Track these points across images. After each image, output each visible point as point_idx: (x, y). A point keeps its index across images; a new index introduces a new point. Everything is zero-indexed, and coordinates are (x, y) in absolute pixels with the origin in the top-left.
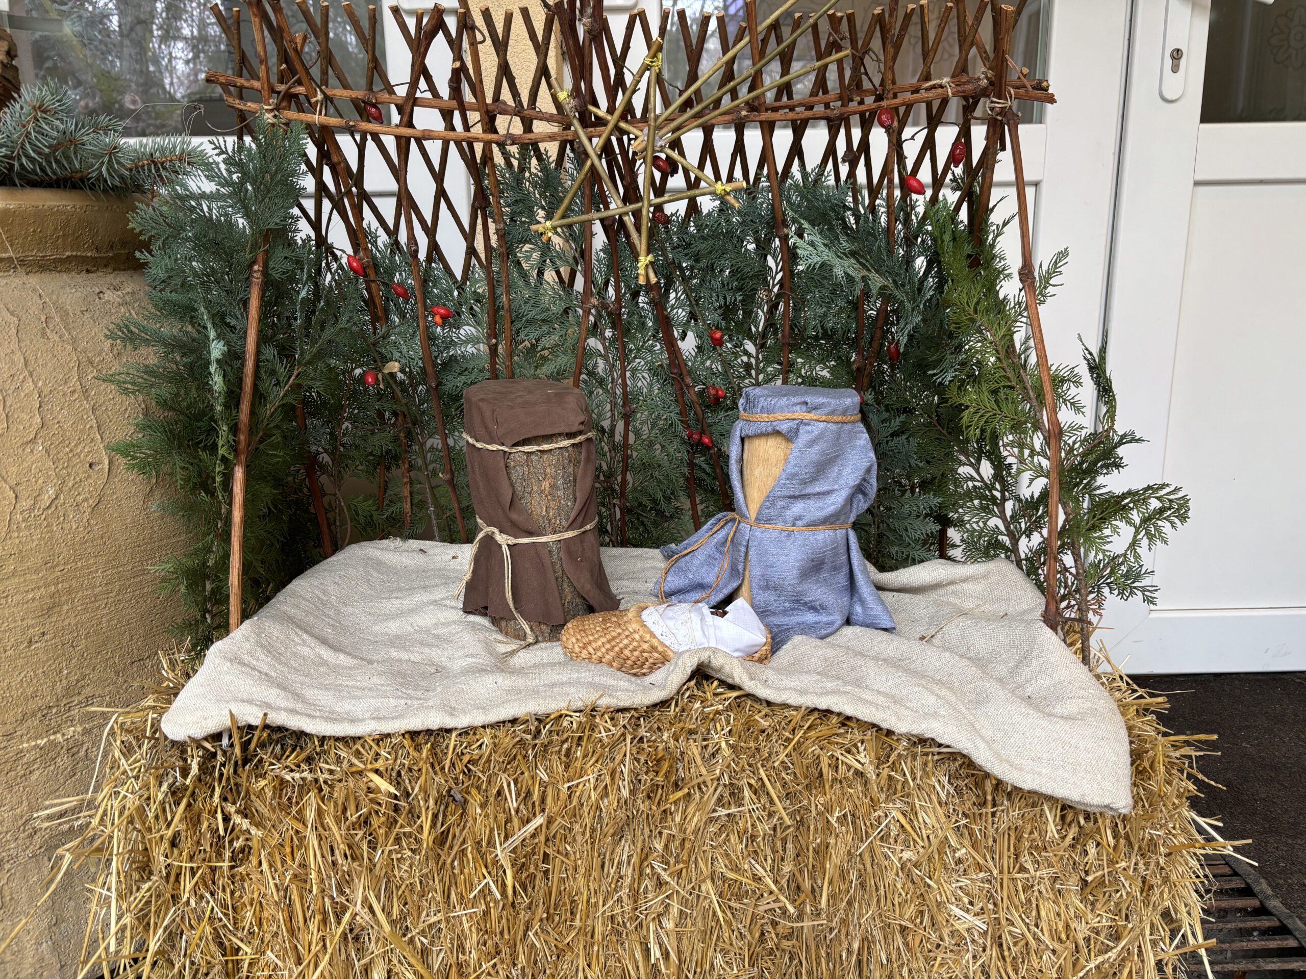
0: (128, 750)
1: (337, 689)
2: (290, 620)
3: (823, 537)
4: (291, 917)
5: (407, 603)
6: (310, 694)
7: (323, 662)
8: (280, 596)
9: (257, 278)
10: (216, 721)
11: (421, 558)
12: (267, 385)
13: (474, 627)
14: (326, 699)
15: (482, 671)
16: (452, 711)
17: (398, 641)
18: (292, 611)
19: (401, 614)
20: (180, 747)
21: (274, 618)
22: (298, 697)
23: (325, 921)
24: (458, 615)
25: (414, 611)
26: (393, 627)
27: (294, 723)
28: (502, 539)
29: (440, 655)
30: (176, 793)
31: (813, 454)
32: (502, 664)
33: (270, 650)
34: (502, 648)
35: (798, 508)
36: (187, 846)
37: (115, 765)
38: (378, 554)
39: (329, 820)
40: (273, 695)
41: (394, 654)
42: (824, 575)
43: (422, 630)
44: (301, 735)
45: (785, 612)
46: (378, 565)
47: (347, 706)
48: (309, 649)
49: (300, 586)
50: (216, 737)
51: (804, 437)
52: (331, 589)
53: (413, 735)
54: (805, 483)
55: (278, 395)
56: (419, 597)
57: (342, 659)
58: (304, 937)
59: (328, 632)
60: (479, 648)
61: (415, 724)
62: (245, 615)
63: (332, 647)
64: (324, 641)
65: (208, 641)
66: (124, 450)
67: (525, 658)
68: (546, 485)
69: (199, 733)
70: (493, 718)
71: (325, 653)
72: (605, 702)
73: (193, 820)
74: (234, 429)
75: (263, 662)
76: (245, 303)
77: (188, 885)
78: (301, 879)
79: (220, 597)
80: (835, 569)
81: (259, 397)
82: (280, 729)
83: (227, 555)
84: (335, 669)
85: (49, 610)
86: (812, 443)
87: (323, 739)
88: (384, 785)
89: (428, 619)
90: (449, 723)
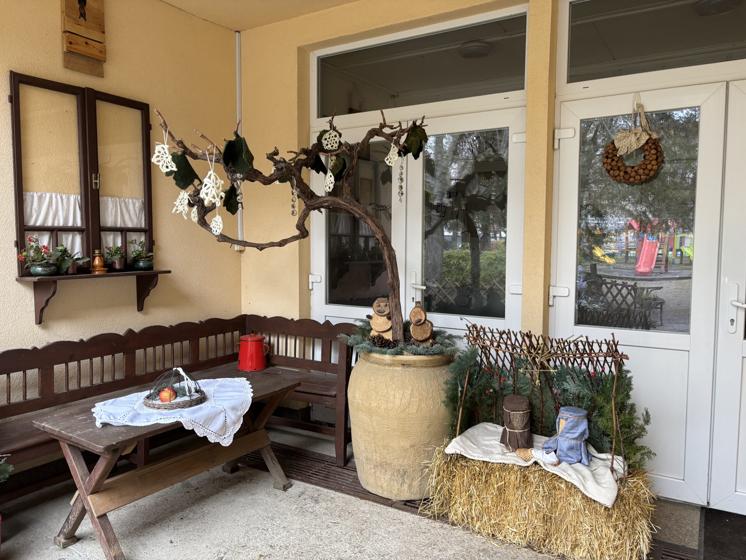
0: (439, 454)
1: (473, 451)
2: (467, 437)
3: (573, 442)
4: (460, 490)
5: (490, 438)
6: (468, 451)
7: (471, 446)
8: (466, 432)
9: (468, 373)
10: (453, 452)
11: (495, 429)
12: (468, 392)
13: (501, 446)
14: (470, 452)
15: (499, 454)
16: (490, 459)
17: (486, 446)
18: (467, 435)
19: (488, 440)
20: (447, 455)
21: (464, 436)
22: (466, 451)
23: (466, 492)
24: (499, 443)
25: (491, 440)
26: (486, 443)
27: (465, 455)
28: (507, 429)
29: (493, 450)
30: (445, 463)
31: (571, 424)
32: (504, 454)
33: (463, 442)
34: (505, 451)
35: (568, 435)
36: (446, 472)
37: (436, 456)
38: (486, 426)
39: (469, 473)
40: (462, 449)
41: (485, 448)
42: (574, 451)
43: (491, 444)
44: (466, 458)
45: (564, 457)
46: (486, 428)
47: (474, 454)
48: (469, 443)
49: (470, 430)
50: (453, 454)
51: (568, 421)
52: (476, 432)
53: (484, 462)
54: (569, 430)
55: (469, 394)
56: (493, 438)
57: (475, 446)
58: (462, 494)
59: (473, 441)
60: (500, 450)
61: (484, 460)
62: (459, 435)
63: (474, 444)
64: (472, 442)
65: (453, 438)
66: (444, 402)
67: (509, 454)
68: (517, 420)
69: (450, 453)
70: (497, 462)
71: (472, 444)
72: (517, 464)
73: (448, 467)
74: (461, 401)
75: (461, 444)
76: (465, 377)
77: (445, 479)
78: (463, 483)
79: (455, 430)
80: (577, 450)
81: (466, 395)
82: (462, 455)
83: (457, 423)
84: (473, 448)
85: (429, 427)
86: (570, 422)
87: (469, 459)
88: (478, 469)
89: (493, 442)
90: (490, 461)
